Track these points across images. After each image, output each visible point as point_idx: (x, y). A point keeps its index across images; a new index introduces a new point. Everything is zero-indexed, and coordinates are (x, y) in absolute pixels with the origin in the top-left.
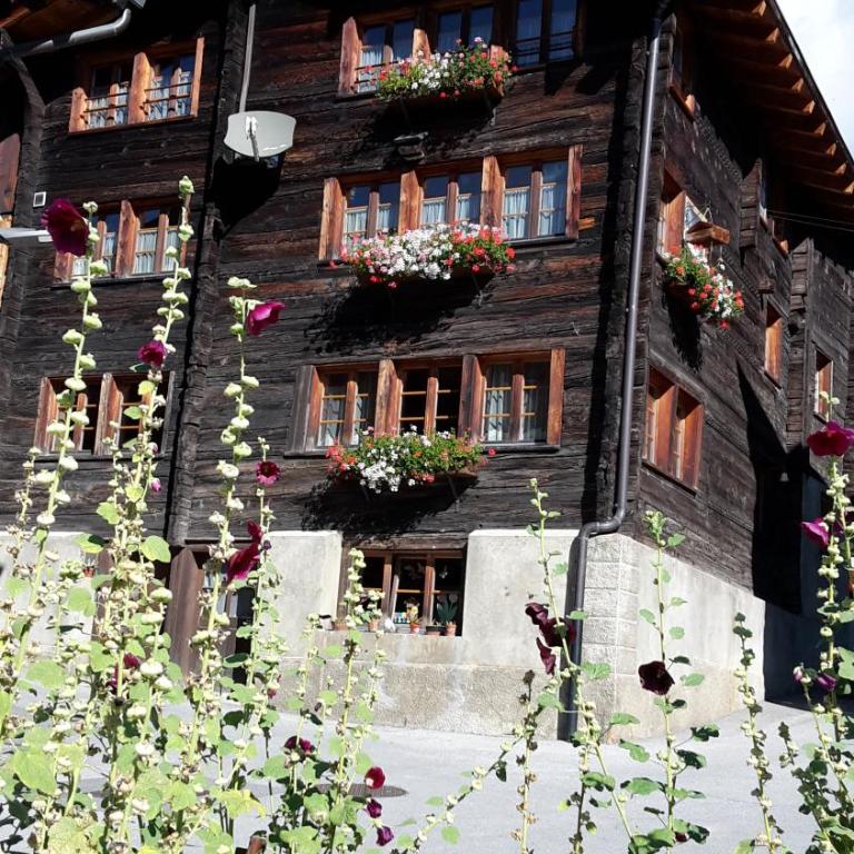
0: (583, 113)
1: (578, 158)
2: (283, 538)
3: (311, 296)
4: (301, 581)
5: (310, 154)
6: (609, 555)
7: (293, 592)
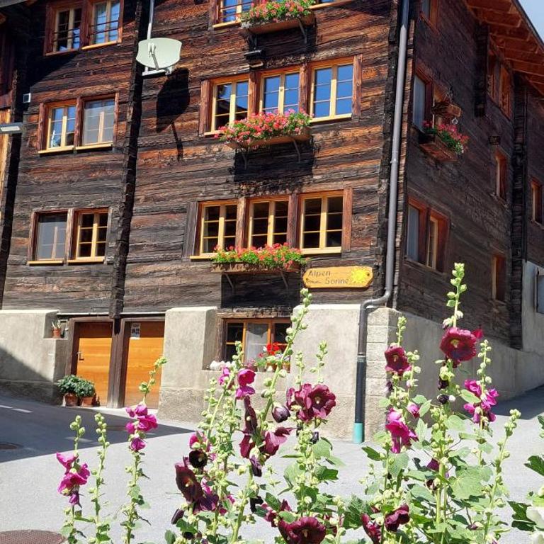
0: (362, 33)
1: (359, 63)
2: (180, 312)
3: (195, 157)
4: (191, 340)
5: (192, 65)
6: (380, 321)
7: (186, 347)
